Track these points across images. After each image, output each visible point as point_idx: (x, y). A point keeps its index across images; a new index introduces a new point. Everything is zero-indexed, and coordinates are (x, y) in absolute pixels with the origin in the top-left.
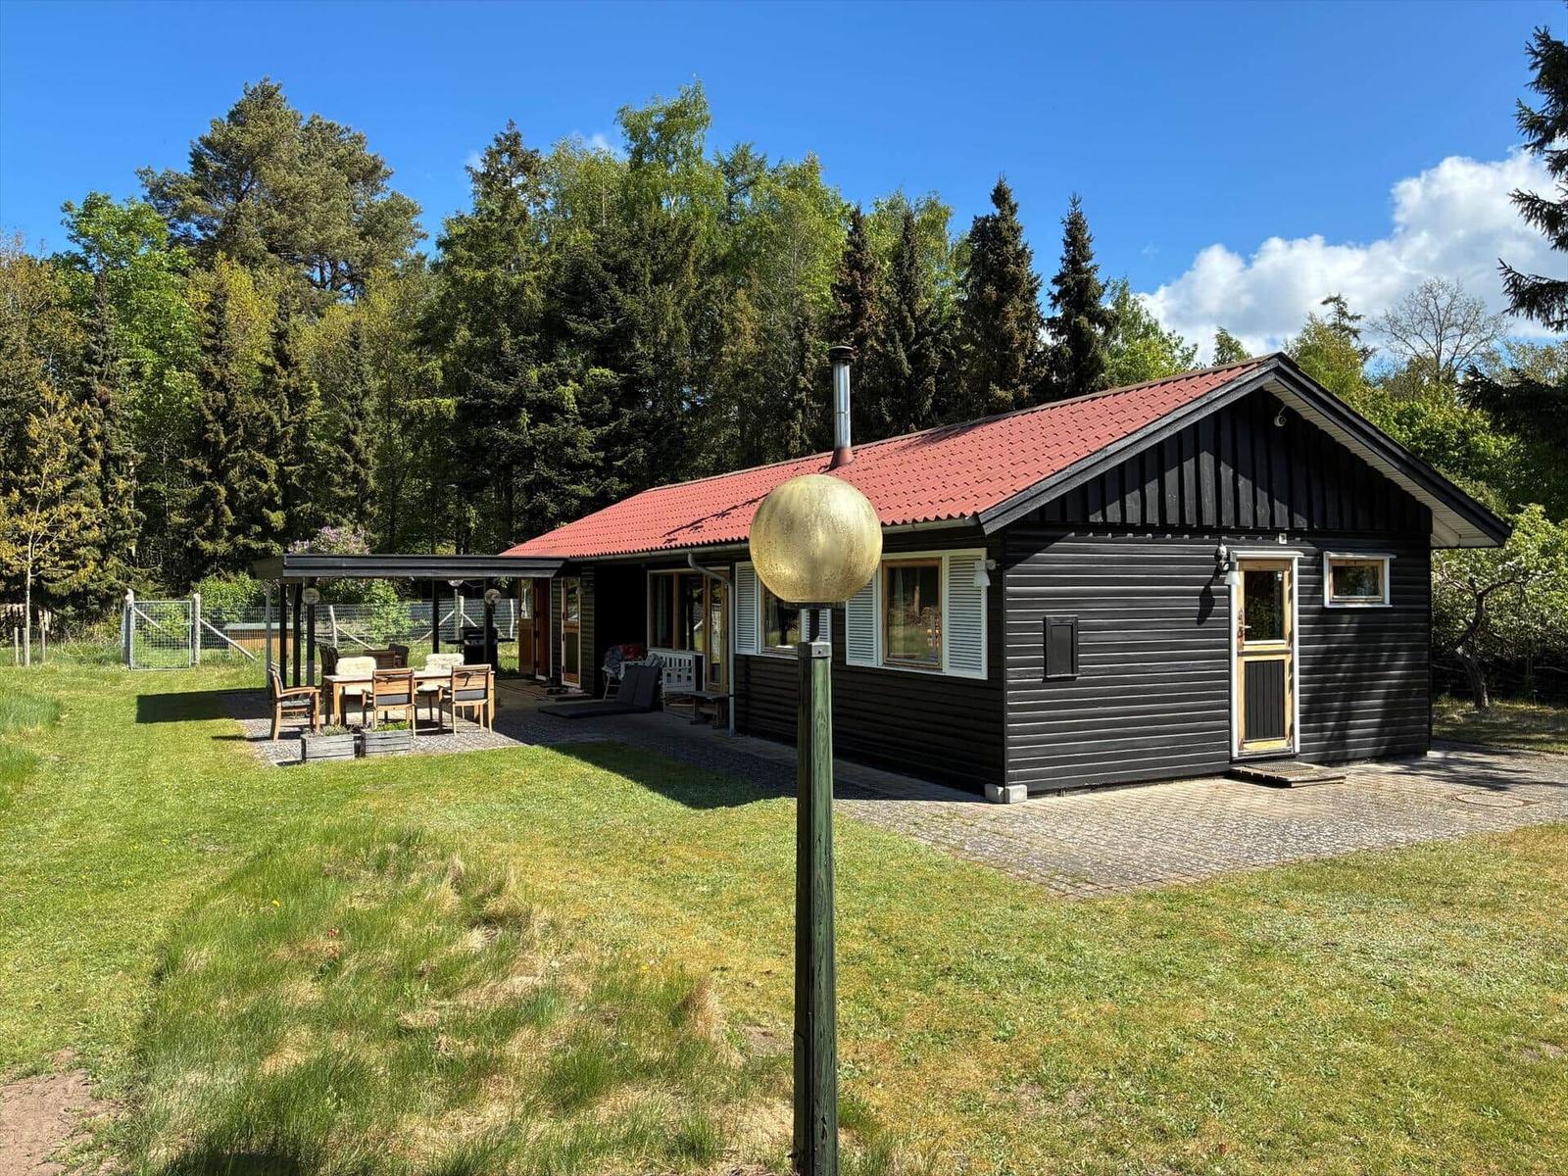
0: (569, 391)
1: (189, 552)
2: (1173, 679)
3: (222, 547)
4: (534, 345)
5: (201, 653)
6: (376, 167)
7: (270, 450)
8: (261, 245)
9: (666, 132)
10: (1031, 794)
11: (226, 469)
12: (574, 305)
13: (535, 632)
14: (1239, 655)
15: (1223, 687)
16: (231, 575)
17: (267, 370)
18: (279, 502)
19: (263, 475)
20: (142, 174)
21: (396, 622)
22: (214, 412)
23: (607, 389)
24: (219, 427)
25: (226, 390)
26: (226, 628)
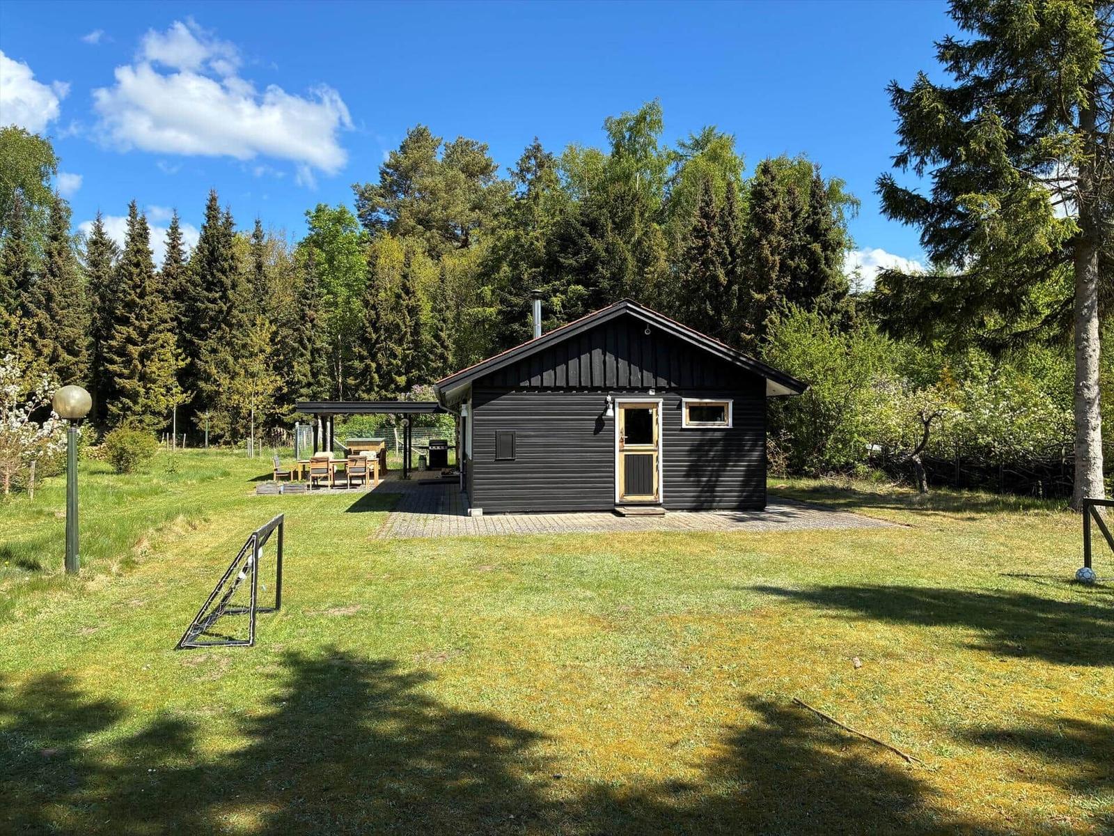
0: (557, 300)
2: (576, 462)
3: (373, 396)
4: (540, 273)
6: (488, 166)
7: (400, 342)
8: (412, 222)
9: (635, 130)
10: (484, 513)
11: (375, 354)
12: (564, 249)
14: (620, 451)
15: (610, 467)
18: (403, 371)
19: (395, 357)
20: (354, 187)
22: (370, 322)
23: (580, 297)
24: (372, 330)
25: (376, 309)
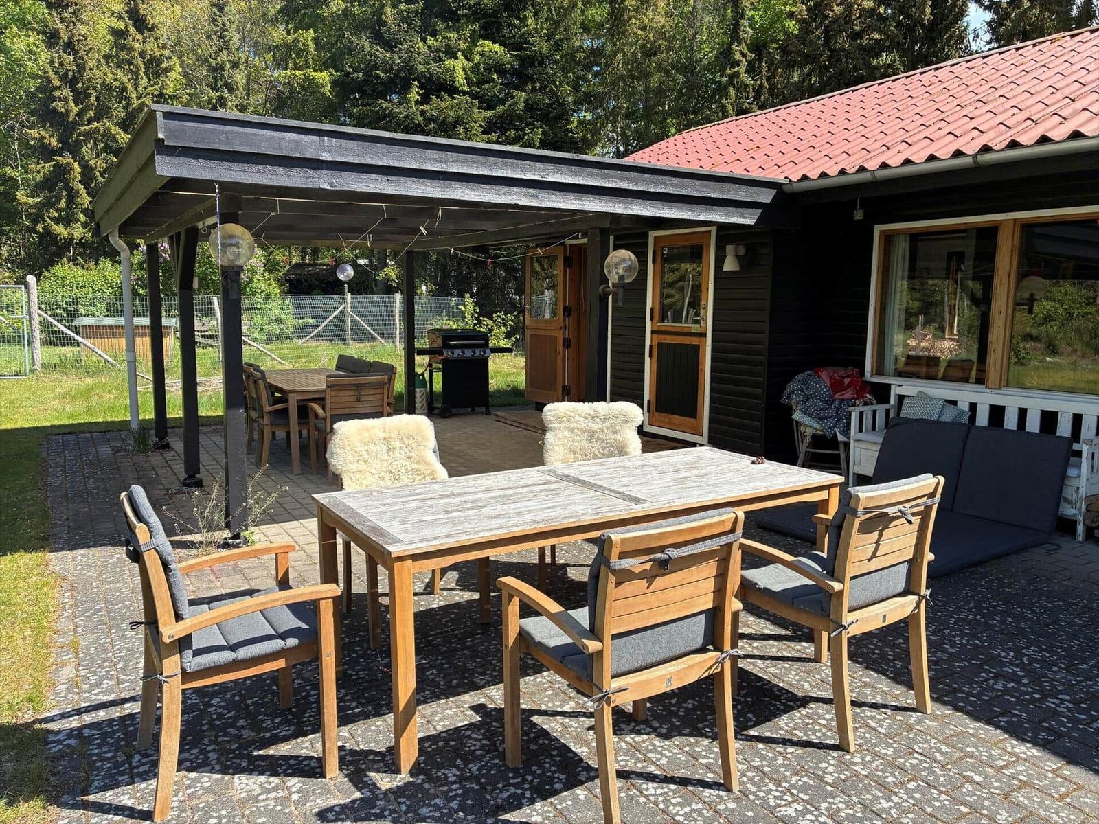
0: (458, 68)
1: (41, 236)
3: (79, 233)
4: (417, 15)
5: (43, 353)
11: (78, 144)
13: (564, 340)
16: (92, 265)
17: (119, 34)
21: (279, 320)
23: (498, 67)
24: (66, 92)
25: (75, 52)
26: (76, 323)
